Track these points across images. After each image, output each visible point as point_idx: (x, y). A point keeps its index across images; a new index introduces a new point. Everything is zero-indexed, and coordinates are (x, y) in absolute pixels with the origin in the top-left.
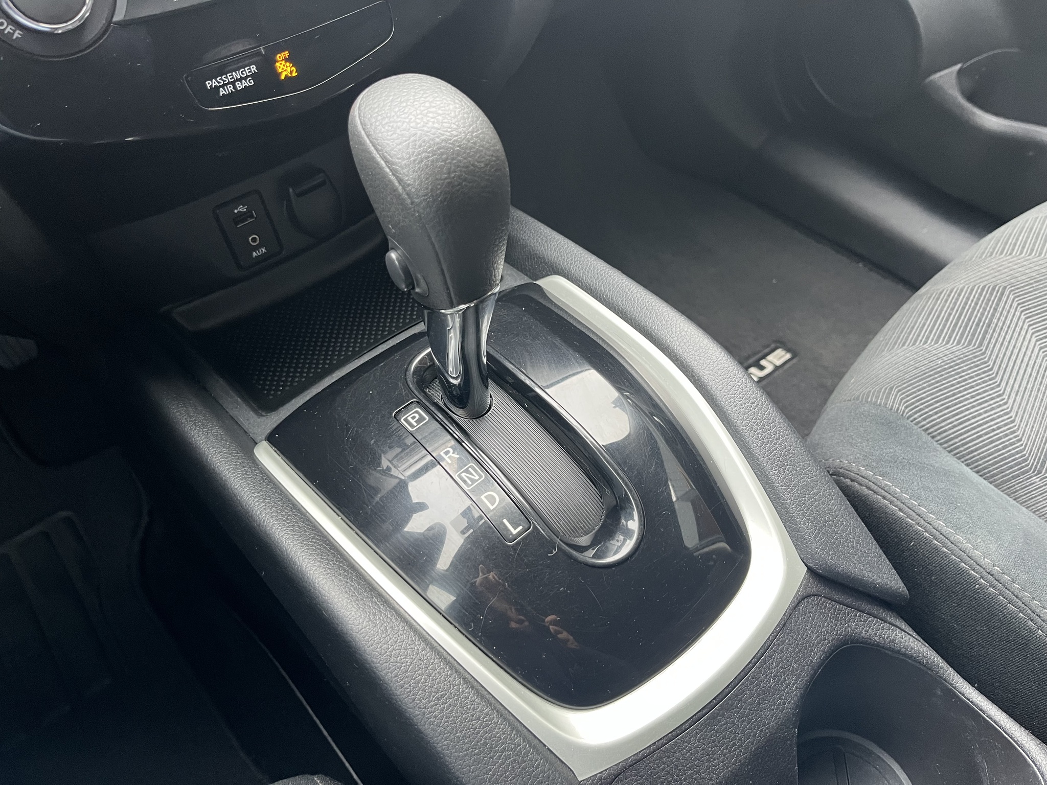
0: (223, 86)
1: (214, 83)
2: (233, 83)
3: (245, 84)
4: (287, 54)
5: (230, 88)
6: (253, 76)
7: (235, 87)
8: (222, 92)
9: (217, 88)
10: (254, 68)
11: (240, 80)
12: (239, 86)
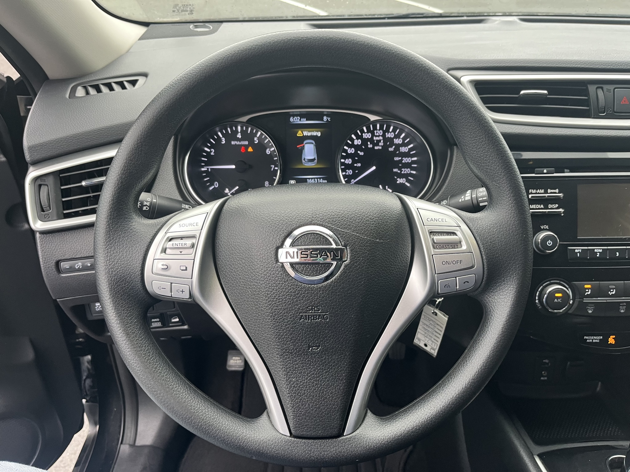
0: (589, 339)
1: (587, 338)
2: (593, 340)
3: (596, 341)
4: (614, 337)
5: (591, 341)
6: (600, 340)
7: (592, 341)
8: (588, 341)
9: (587, 339)
10: (601, 337)
11: (595, 339)
12: (594, 341)
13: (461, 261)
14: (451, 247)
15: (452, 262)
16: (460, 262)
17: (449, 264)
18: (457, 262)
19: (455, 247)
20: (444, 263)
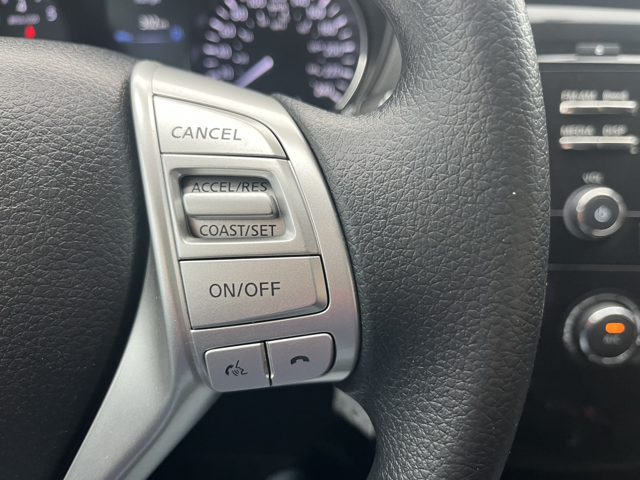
13: (275, 286)
14: (251, 232)
15: (244, 287)
16: (273, 289)
17: (233, 295)
18: (261, 289)
19: (264, 233)
20: (216, 291)
